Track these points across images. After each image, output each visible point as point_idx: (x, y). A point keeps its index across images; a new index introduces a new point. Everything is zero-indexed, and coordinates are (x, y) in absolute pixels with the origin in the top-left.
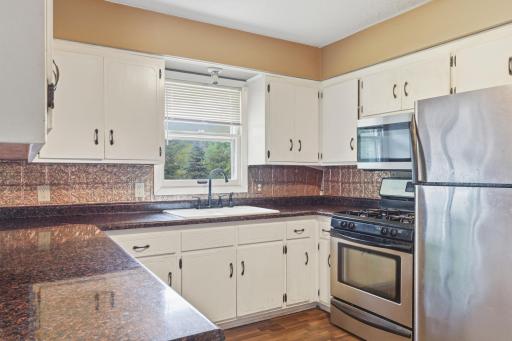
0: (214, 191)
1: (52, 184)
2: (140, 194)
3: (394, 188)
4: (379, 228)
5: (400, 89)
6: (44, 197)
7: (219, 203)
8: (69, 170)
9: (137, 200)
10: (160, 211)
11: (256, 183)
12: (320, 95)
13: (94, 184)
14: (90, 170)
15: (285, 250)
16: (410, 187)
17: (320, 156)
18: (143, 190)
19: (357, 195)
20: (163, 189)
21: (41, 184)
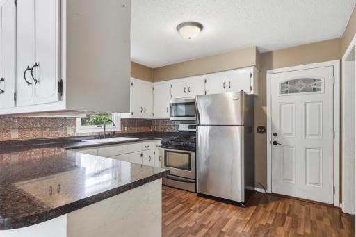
0: (107, 130)
1: (19, 128)
2: (70, 132)
3: (184, 128)
4: (182, 143)
5: (187, 90)
6: (15, 135)
7: (109, 136)
8: (30, 121)
9: (68, 136)
10: (80, 141)
11: (125, 126)
12: (153, 89)
13: (45, 128)
14: (42, 120)
15: (142, 155)
16: (190, 127)
17: (153, 115)
18: (70, 131)
19: (167, 131)
20: (81, 130)
21: (13, 128)
